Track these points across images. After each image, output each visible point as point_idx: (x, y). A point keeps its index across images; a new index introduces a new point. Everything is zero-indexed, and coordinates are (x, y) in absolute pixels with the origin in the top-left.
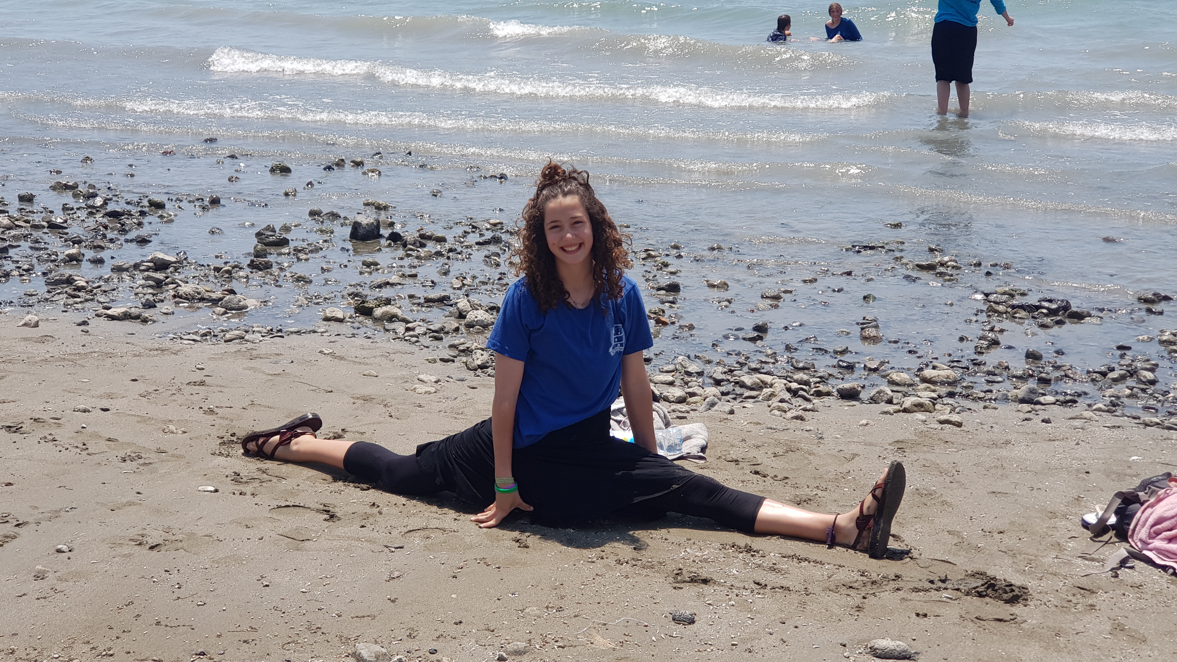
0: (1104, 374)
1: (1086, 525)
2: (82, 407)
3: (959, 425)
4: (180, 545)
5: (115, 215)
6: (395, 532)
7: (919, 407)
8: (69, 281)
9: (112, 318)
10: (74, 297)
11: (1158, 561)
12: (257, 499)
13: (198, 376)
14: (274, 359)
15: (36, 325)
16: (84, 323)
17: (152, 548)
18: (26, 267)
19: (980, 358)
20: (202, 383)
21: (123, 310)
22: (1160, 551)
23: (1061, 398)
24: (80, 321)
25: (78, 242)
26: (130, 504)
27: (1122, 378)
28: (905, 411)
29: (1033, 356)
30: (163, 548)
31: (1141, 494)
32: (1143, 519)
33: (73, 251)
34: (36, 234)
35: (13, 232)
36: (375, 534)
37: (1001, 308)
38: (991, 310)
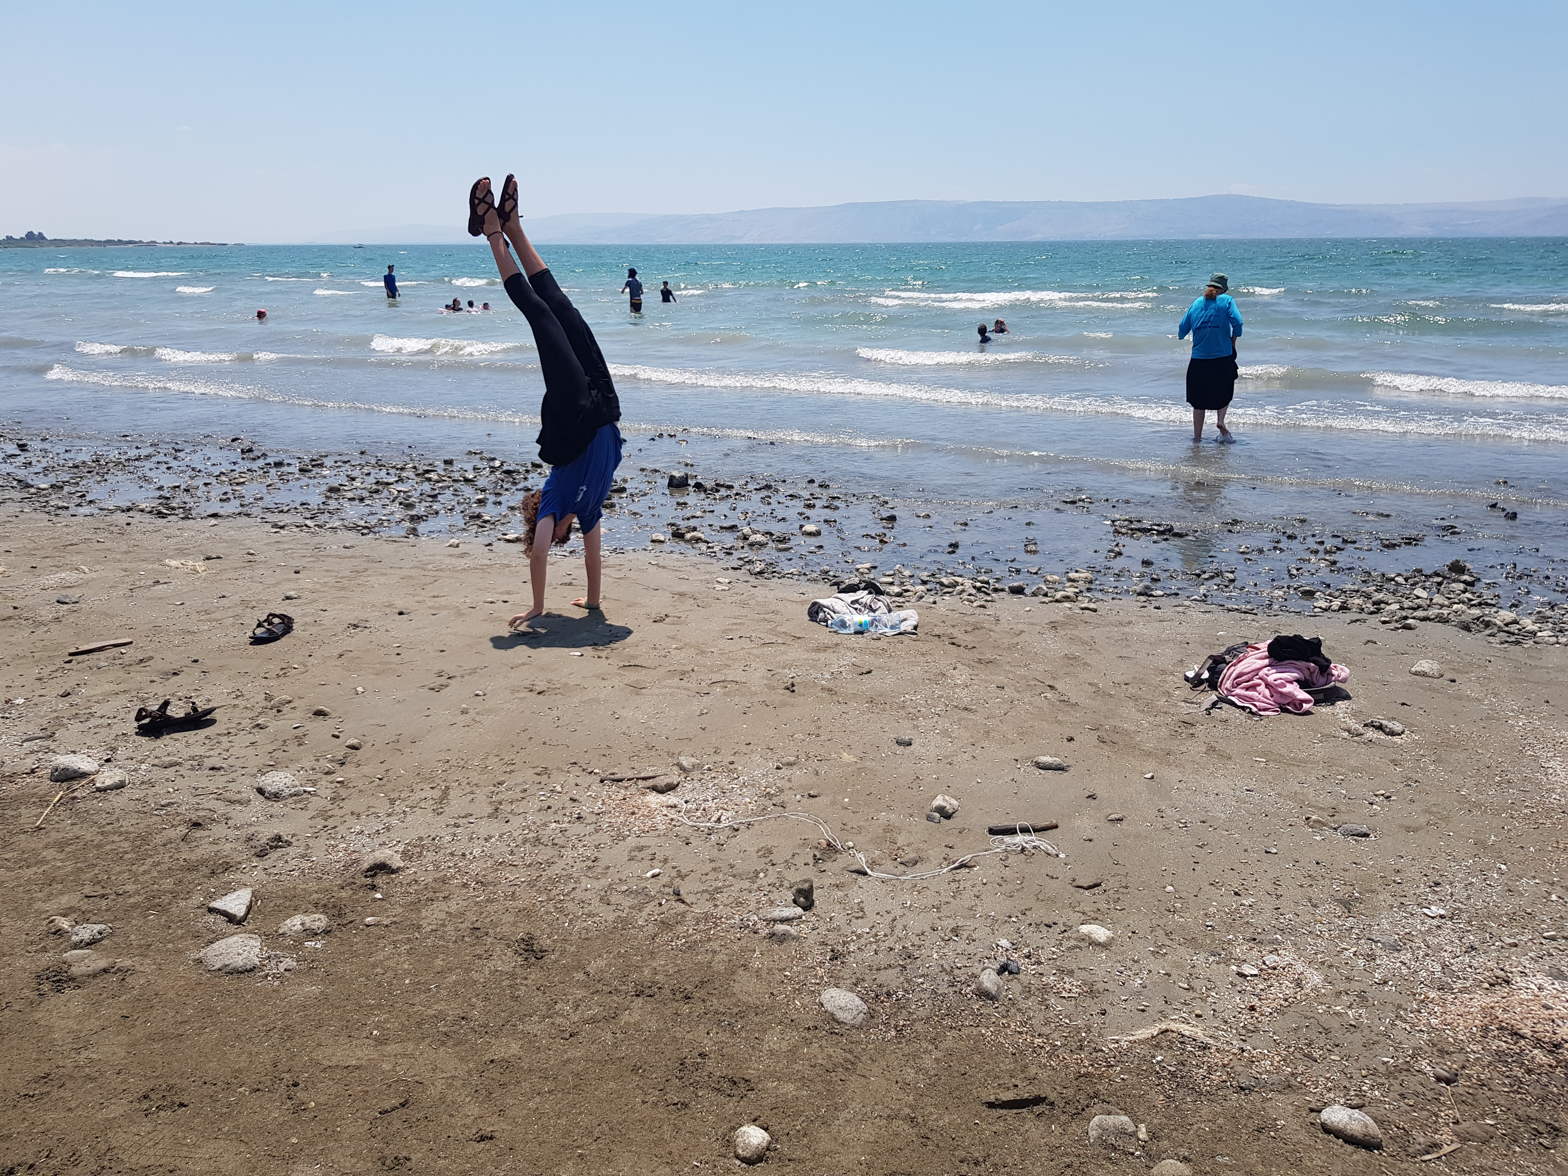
0: (1198, 575)
1: (1187, 679)
2: (490, 600)
3: (1095, 611)
4: (558, 691)
5: (508, 472)
6: (703, 684)
7: (1067, 598)
8: (479, 516)
9: (509, 541)
10: (483, 527)
11: (1239, 704)
12: (609, 661)
13: (568, 580)
14: (618, 568)
15: (457, 546)
16: (490, 545)
17: (539, 693)
18: (450, 507)
20: (570, 584)
21: (516, 535)
22: (1239, 696)
23: (1168, 592)
24: (487, 543)
25: (483, 490)
26: (523, 664)
27: (1212, 577)
28: (1057, 601)
29: (1147, 563)
30: (547, 693)
31: (1226, 657)
32: (1228, 674)
33: (481, 496)
34: (457, 485)
35: (440, 485)
36: (689, 685)
38: (1116, 532)
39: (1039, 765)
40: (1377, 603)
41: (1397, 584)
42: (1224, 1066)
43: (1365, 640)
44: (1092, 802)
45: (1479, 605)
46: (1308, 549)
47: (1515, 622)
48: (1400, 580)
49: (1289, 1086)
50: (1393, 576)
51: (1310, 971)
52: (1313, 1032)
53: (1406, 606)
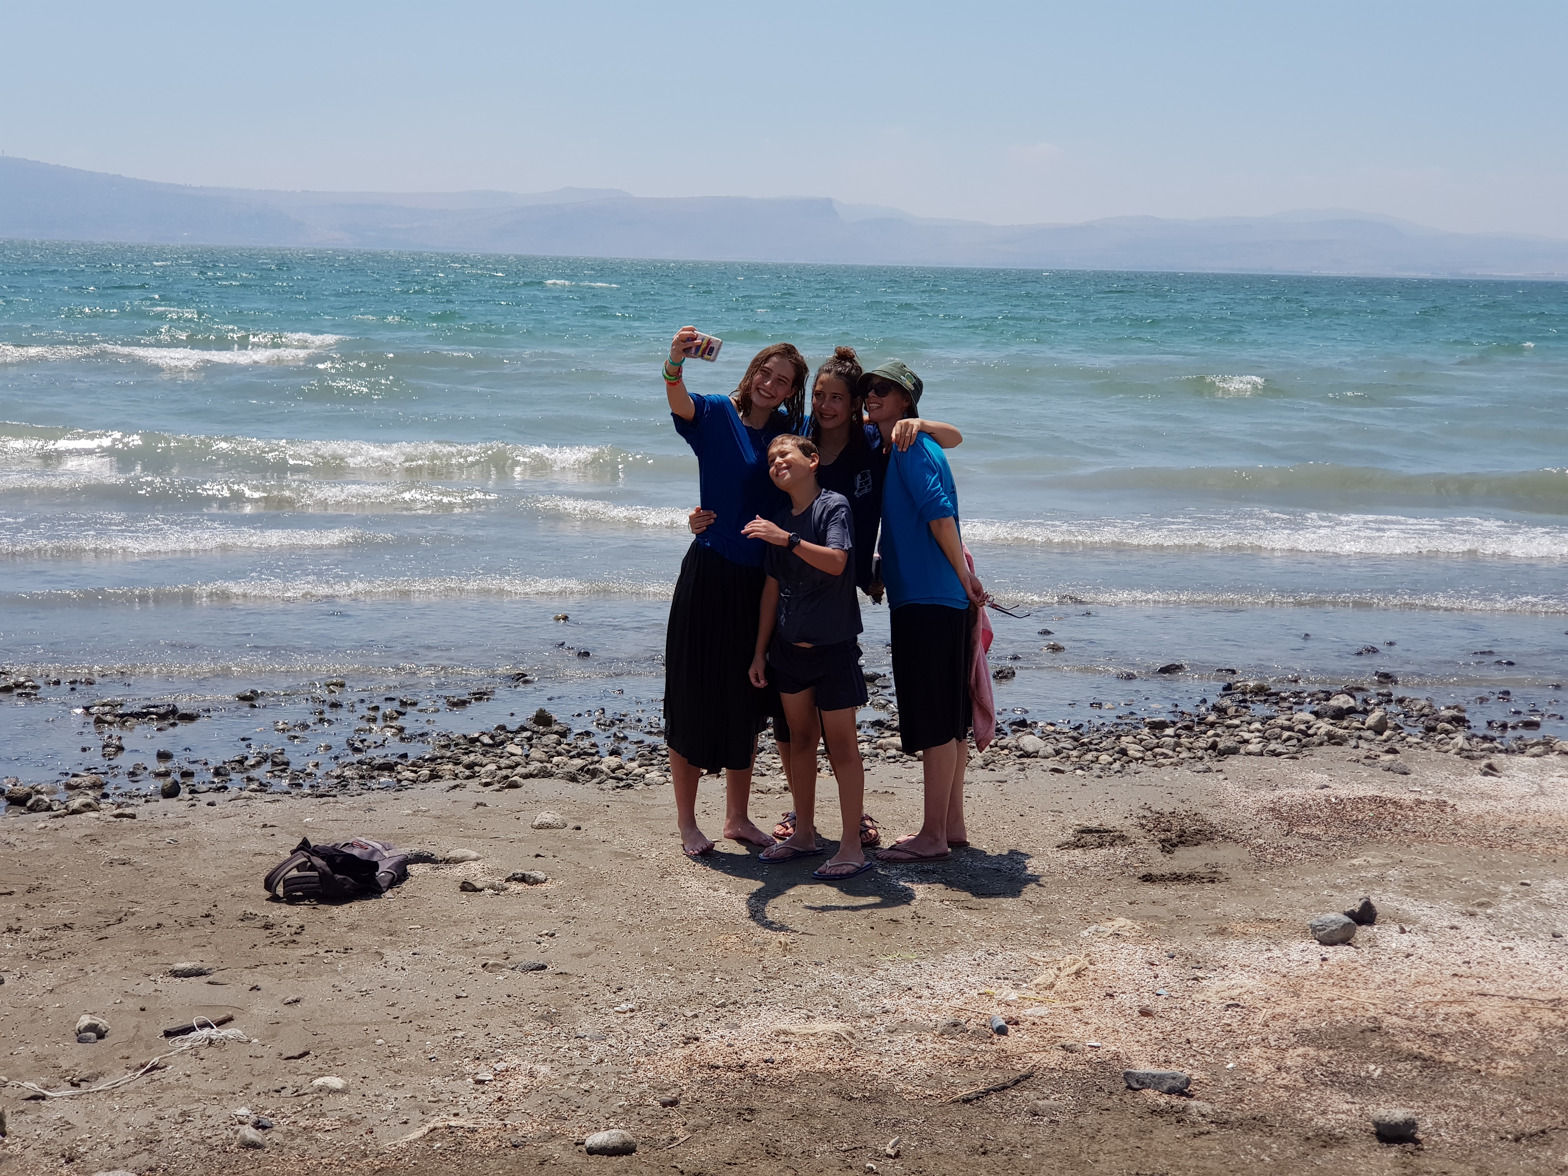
0: (241, 762)
3: (133, 816)
7: (88, 806)
23: (214, 786)
27: (258, 764)
28: (75, 812)
29: (164, 756)
37: (109, 718)
38: (99, 721)
39: (176, 974)
40: (470, 766)
41: (484, 745)
42: (495, 1138)
43: (473, 804)
44: (259, 993)
45: (579, 755)
46: (363, 717)
47: (620, 767)
48: (486, 740)
49: (552, 1136)
50: (476, 735)
51: (537, 1067)
52: (556, 1104)
53: (503, 765)
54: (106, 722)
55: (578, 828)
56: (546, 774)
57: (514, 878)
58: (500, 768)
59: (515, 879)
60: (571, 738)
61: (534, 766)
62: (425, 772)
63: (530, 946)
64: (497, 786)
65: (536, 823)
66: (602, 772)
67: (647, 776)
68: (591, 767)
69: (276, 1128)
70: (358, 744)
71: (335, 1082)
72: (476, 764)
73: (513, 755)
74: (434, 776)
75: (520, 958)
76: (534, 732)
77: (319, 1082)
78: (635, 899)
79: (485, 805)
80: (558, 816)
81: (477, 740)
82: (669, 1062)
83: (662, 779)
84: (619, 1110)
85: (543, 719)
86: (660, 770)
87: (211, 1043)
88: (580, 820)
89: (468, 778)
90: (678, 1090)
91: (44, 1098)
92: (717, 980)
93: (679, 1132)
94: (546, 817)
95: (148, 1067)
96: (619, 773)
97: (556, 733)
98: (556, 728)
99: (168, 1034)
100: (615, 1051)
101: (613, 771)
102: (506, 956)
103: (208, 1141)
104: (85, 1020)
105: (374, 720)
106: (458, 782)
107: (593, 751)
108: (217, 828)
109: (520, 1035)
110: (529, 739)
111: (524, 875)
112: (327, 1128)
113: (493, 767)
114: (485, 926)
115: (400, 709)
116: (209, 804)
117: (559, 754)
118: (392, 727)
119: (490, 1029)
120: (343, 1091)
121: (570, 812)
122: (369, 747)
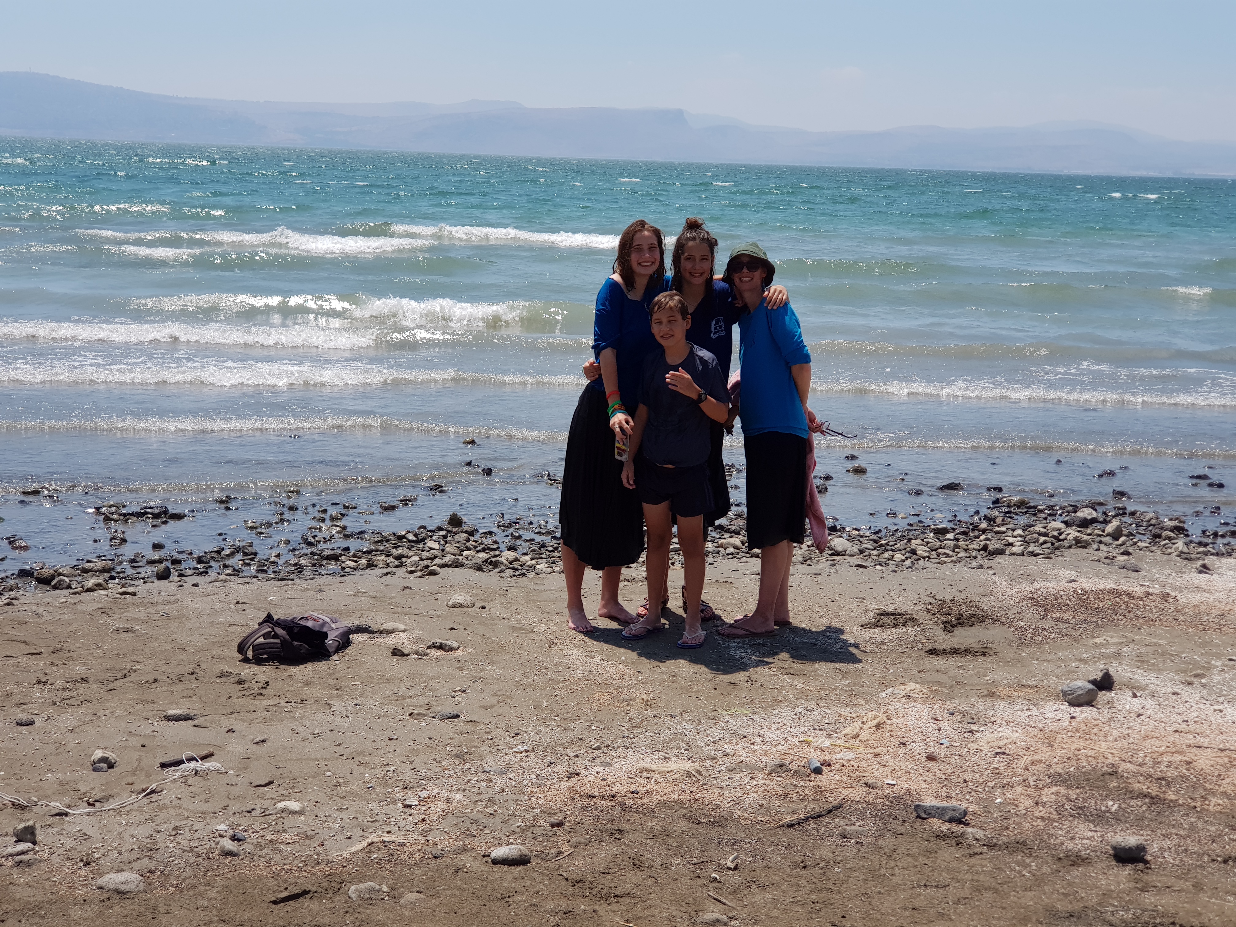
0: (218, 552)
3: (134, 594)
7: (99, 586)
19: (119, 552)
27: (232, 554)
28: (89, 590)
29: (157, 547)
37: (115, 516)
38: (107, 519)
39: (169, 718)
40: (398, 558)
41: (410, 541)
42: (419, 850)
43: (401, 587)
44: (234, 734)
45: (483, 550)
46: (314, 518)
47: (516, 560)
48: (411, 537)
49: (464, 850)
50: (403, 533)
51: (452, 795)
52: (468, 824)
53: (424, 557)
54: (112, 520)
55: (484, 608)
56: (458, 564)
57: (433, 646)
58: (422, 560)
59: (435, 647)
60: (477, 537)
61: (449, 558)
62: (363, 561)
63: (447, 700)
64: (419, 574)
65: (450, 603)
66: (502, 563)
67: (538, 567)
68: (493, 559)
69: (248, 840)
70: (311, 539)
71: (294, 805)
72: (403, 556)
73: (432, 549)
74: (371, 565)
75: (439, 709)
76: (448, 531)
77: (281, 805)
78: (528, 664)
79: (411, 588)
80: (467, 598)
81: (404, 537)
82: (556, 792)
83: (549, 570)
84: (517, 830)
85: (455, 521)
86: (548, 562)
87: (197, 773)
88: (485, 601)
89: (397, 567)
90: (563, 814)
91: (66, 814)
92: (593, 728)
93: (564, 848)
94: (458, 598)
95: (148, 791)
96: (516, 565)
97: (466, 532)
98: (465, 528)
99: (163, 766)
100: (514, 783)
101: (511, 563)
102: (427, 707)
103: (195, 850)
104: (98, 754)
105: (323, 520)
106: (389, 570)
107: (495, 547)
108: (200, 604)
109: (438, 769)
110: (445, 537)
111: (441, 644)
112: (288, 841)
113: (416, 558)
114: (410, 683)
115: (343, 512)
116: (193, 585)
117: (468, 549)
118: (337, 526)
119: (416, 765)
120: (300, 813)
121: (477, 595)
122: (319, 542)
